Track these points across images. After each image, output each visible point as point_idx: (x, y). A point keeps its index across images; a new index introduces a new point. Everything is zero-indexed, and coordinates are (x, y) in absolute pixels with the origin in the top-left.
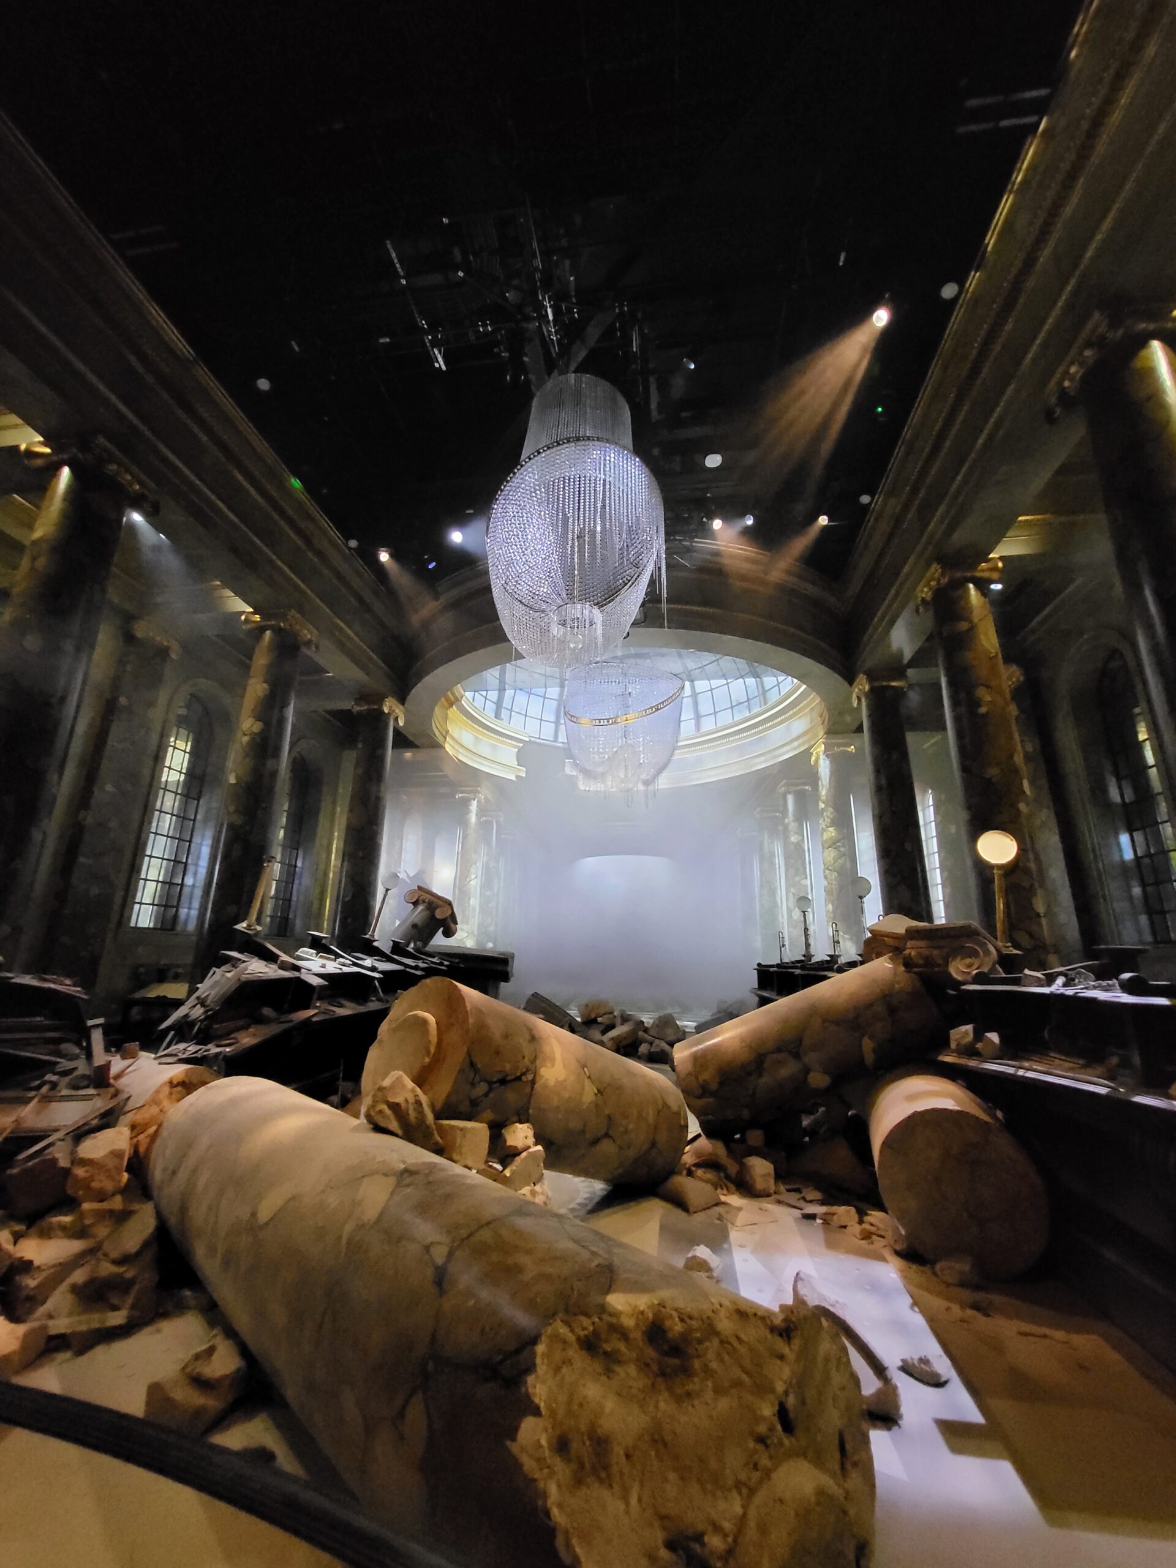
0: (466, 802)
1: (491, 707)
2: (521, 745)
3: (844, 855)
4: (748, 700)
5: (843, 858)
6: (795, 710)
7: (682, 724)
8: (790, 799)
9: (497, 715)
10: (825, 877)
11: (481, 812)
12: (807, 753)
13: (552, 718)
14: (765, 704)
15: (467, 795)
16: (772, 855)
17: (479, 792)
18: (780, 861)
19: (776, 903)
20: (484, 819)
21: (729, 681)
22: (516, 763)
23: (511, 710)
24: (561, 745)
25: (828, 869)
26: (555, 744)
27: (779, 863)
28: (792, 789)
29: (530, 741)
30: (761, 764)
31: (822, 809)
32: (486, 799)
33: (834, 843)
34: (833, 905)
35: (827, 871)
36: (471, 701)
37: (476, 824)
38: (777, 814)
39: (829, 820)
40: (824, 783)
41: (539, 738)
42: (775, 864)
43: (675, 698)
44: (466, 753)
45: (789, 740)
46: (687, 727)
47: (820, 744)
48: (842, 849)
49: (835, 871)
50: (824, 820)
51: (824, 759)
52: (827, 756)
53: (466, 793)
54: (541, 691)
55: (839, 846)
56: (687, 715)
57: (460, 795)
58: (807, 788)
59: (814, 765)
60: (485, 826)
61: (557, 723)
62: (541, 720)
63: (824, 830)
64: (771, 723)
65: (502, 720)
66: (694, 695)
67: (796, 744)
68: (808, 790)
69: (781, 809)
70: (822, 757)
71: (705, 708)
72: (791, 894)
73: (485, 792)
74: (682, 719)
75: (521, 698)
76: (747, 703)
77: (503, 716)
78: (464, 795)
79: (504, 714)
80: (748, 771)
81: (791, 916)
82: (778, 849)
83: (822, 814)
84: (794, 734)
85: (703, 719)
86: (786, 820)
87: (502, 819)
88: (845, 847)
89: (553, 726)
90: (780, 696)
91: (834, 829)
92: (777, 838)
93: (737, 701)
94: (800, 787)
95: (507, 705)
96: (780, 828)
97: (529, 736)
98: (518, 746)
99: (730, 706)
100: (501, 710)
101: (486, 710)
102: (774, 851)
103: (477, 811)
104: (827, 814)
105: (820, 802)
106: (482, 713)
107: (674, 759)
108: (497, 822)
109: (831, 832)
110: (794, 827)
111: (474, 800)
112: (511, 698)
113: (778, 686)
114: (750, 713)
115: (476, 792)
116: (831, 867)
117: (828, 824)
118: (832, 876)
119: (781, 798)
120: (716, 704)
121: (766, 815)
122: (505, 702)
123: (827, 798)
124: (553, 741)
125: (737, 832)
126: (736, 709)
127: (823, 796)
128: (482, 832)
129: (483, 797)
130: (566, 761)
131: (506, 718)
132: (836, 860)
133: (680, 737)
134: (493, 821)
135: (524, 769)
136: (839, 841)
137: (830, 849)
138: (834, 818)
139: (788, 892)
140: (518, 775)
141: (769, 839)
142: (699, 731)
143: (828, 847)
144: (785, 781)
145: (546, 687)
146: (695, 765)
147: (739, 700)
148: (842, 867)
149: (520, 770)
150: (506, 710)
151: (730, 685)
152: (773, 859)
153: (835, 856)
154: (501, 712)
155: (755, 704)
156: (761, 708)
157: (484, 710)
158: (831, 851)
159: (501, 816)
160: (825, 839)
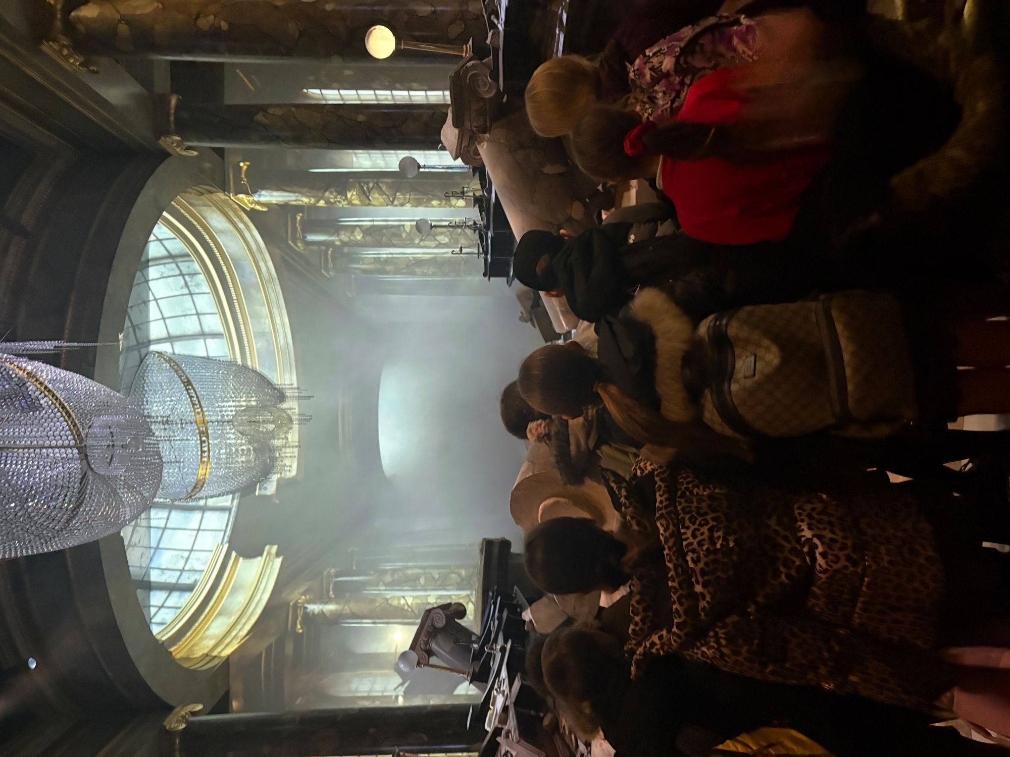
0: (310, 620)
1: (175, 599)
2: (234, 554)
3: (377, 183)
4: (182, 275)
5: (381, 185)
6: (195, 223)
7: (211, 355)
8: (311, 238)
9: (189, 588)
10: (402, 205)
11: (323, 598)
12: (253, 214)
13: (197, 515)
14: (190, 256)
15: (300, 618)
16: (377, 260)
17: (297, 602)
18: (385, 253)
19: (430, 260)
20: (331, 593)
21: (151, 298)
22: (259, 558)
23: (183, 570)
24: (236, 502)
25: (393, 202)
26: (234, 509)
28: (299, 233)
29: (230, 542)
30: (268, 266)
31: (326, 203)
32: (304, 593)
33: (364, 193)
34: (432, 200)
35: (396, 202)
36: (164, 626)
37: (337, 603)
38: (330, 252)
39: (339, 197)
40: (293, 198)
41: (225, 531)
42: (388, 258)
43: (174, 363)
44: (239, 627)
45: (235, 233)
46: (216, 349)
47: (239, 199)
48: (371, 185)
49: (395, 194)
50: (339, 202)
51: (260, 195)
52: (255, 192)
53: (297, 618)
54: (155, 535)
55: (368, 188)
56: (199, 349)
57: (299, 626)
58: (299, 218)
59: (267, 207)
60: (341, 592)
61: (204, 509)
62: (198, 530)
63: (350, 203)
64: (216, 251)
65: (196, 582)
66: (170, 339)
67: (241, 226)
68: (302, 217)
69: (324, 248)
70: (256, 198)
71: (191, 326)
72: (422, 244)
73: (297, 596)
74: (205, 355)
75: (164, 559)
76: (187, 277)
77: (190, 581)
78: (298, 621)
79: (186, 580)
80: (277, 281)
81: (444, 244)
82: (371, 253)
83: (332, 203)
84: (231, 228)
85: (206, 330)
86: (338, 243)
87: (333, 570)
88: (369, 182)
89: (208, 514)
90: (175, 238)
91: (349, 191)
92: (358, 254)
93: (182, 288)
94: (298, 225)
95: (173, 576)
96: (346, 250)
97: (222, 544)
98: (236, 556)
99: (189, 297)
100: (181, 584)
101: (179, 605)
102: (374, 258)
103: (321, 603)
104: (332, 198)
105: (317, 205)
106: (184, 611)
107: (258, 369)
108: (336, 577)
109: (352, 195)
110: (345, 235)
111: (306, 608)
112: (163, 573)
113: (163, 242)
114: (200, 274)
115: (296, 606)
116: (391, 199)
117: (344, 198)
118: (400, 198)
119: (312, 247)
120: (184, 313)
121: (330, 265)
122: (169, 581)
123: (313, 197)
124: (230, 513)
125: (351, 296)
126: (193, 289)
127: (311, 200)
128: (348, 595)
129: (303, 597)
130: (257, 493)
131: (194, 575)
132: (382, 193)
133: (229, 359)
134: (335, 582)
135: (267, 548)
136: (362, 188)
137: (370, 198)
138: (336, 191)
139: (419, 247)
140: (275, 556)
141: (358, 263)
142: (222, 335)
143: (369, 200)
144: (290, 242)
145: (150, 527)
146: (267, 341)
147: (181, 286)
148: (389, 186)
149: (269, 553)
150: (182, 577)
151: (157, 297)
152: (382, 259)
153: (378, 193)
154: (185, 584)
155: (188, 267)
156: (193, 261)
157: (179, 608)
158: (372, 198)
159: (329, 572)
160: (360, 203)
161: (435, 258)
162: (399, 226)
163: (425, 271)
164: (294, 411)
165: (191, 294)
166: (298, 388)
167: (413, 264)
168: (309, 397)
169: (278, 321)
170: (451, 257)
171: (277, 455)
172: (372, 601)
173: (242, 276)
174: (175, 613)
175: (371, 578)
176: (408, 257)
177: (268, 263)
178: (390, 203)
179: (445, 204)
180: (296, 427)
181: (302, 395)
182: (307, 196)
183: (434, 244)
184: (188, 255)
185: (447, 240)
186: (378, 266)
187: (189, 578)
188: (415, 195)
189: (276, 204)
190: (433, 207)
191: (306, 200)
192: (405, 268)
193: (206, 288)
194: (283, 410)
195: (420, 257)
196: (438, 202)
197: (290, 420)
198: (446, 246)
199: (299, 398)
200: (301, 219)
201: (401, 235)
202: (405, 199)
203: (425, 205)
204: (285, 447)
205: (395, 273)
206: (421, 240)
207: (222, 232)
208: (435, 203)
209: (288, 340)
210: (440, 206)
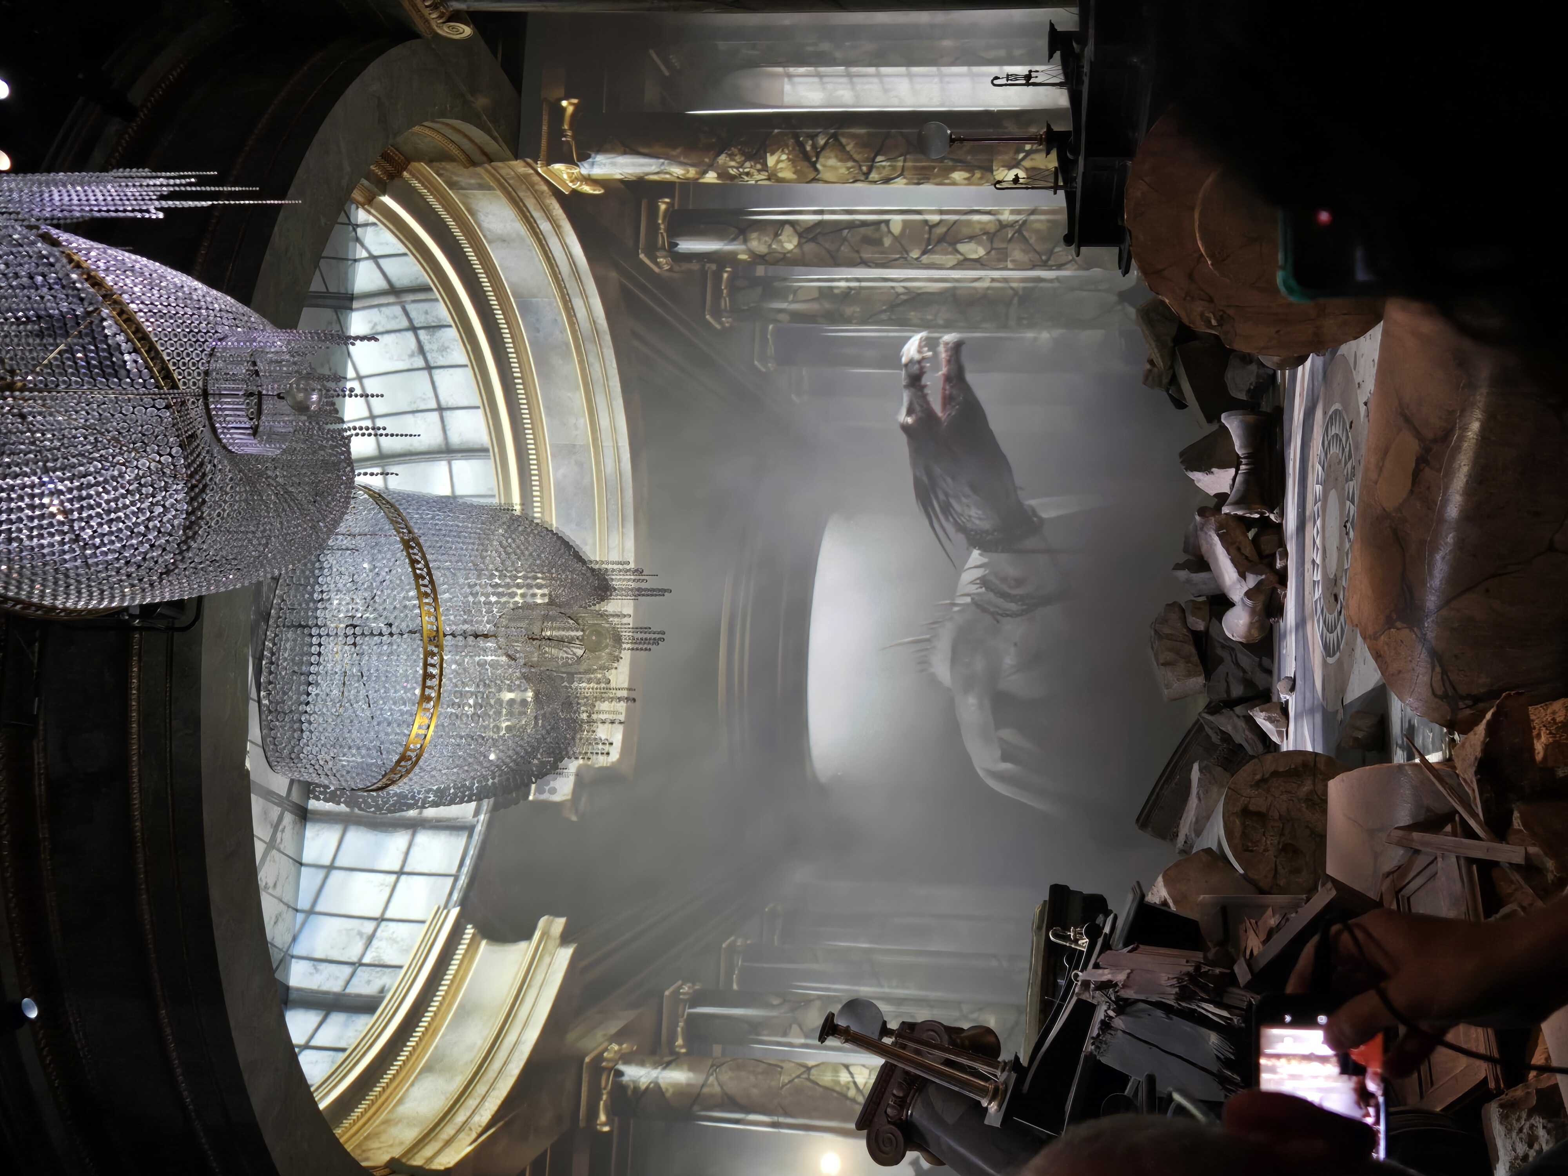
0: (628, 1103)
1: (335, 1030)
2: (470, 930)
3: (835, 136)
4: (414, 329)
5: (844, 141)
6: (451, 223)
7: (459, 492)
8: (687, 245)
10: (887, 181)
11: (658, 1052)
12: (572, 203)
13: (398, 841)
14: (430, 289)
15: (605, 1097)
16: (826, 294)
17: (599, 1058)
18: (843, 278)
19: (943, 293)
20: (680, 1042)
21: (351, 373)
22: (523, 945)
23: (358, 964)
24: (483, 816)
25: (867, 174)
26: (478, 833)
27: (847, 280)
28: (662, 238)
29: (463, 903)
30: (592, 305)
31: (720, 176)
32: (619, 1037)
33: (806, 157)
34: (954, 169)
35: (874, 176)
37: (691, 1069)
38: (725, 275)
39: (747, 164)
40: (654, 169)
41: (456, 878)
42: (850, 288)
44: (472, 1103)
45: (531, 240)
46: (471, 480)
47: (552, 173)
48: (821, 141)
49: (873, 160)
50: (747, 174)
51: (593, 164)
52: (584, 157)
53: (598, 1099)
54: (309, 880)
55: (814, 146)
56: (436, 480)
57: (603, 1117)
58: (663, 207)
59: (603, 187)
60: (702, 1041)
61: (415, 826)
62: (400, 873)
63: (772, 176)
64: (484, 279)
65: (382, 991)
67: (545, 226)
68: (669, 206)
69: (714, 267)
70: (585, 169)
72: (925, 259)
73: (600, 1041)
75: (323, 937)
76: (422, 334)
77: (370, 991)
78: (602, 1105)
79: (363, 985)
80: (608, 338)
82: (812, 279)
83: (733, 177)
84: (520, 228)
85: (455, 439)
86: (743, 257)
87: (686, 989)
88: (817, 135)
89: (424, 838)
90: (405, 254)
91: (772, 154)
92: (785, 279)
93: (412, 355)
94: (660, 221)
95: (337, 978)
96: (760, 271)
97: (446, 907)
98: (472, 939)
99: (425, 373)
100: (349, 995)
101: (342, 1045)
102: (820, 288)
103: (655, 1065)
104: (732, 167)
105: (701, 181)
106: (351, 1056)
107: (554, 523)
108: (693, 1006)
109: (778, 161)
110: (759, 240)
111: (620, 1074)
112: (316, 968)
113: (381, 261)
114: (450, 326)
115: (597, 1067)
116: (864, 169)
117: (759, 166)
118: (884, 167)
119: (685, 266)
120: (414, 407)
121: (725, 303)
122: (325, 988)
123: (693, 165)
124: (470, 836)
125: (763, 370)
126: (435, 358)
127: (688, 172)
128: (717, 1049)
129: (616, 1047)
130: (531, 798)
131: (380, 978)
132: (846, 156)
133: (495, 501)
134: (689, 1015)
135: (542, 922)
136: (801, 145)
137: (819, 166)
138: (743, 153)
139: (917, 264)
140: (558, 941)
141: (784, 298)
142: (486, 450)
143: (816, 170)
144: (642, 256)
145: (301, 864)
146: (580, 464)
147: (409, 352)
148: (863, 143)
149: (545, 934)
150: (354, 981)
151: (363, 372)
152: (836, 291)
153: (836, 157)
154: (359, 996)
155: (426, 313)
156: (437, 300)
157: (343, 1050)
158: (824, 166)
159: (676, 992)
160: (794, 177)
161: (954, 288)
162: (878, 223)
163: (929, 317)
164: (625, 620)
165: (429, 368)
166: (638, 571)
167: (905, 302)
168: (662, 592)
169: (604, 422)
170: (988, 288)
171: (584, 716)
172: (773, 1069)
173: (534, 329)
174: (333, 1062)
175: (774, 1013)
176: (893, 288)
177: (591, 301)
178: (862, 178)
179: (981, 178)
180: (626, 655)
181: (643, 585)
182: (681, 164)
183: (951, 260)
184: (427, 289)
185: (981, 252)
186: (827, 305)
187: (369, 982)
188: (916, 161)
189: (621, 181)
190: (954, 184)
191: (677, 171)
192: (885, 311)
193: (459, 354)
194: (603, 615)
195: (920, 288)
196: (967, 175)
197: (618, 640)
198: (978, 263)
199: (638, 593)
200: (667, 210)
201: (878, 242)
202: (894, 168)
203: (938, 180)
204: (602, 699)
205: (864, 322)
206: (924, 253)
207: (503, 240)
208: (958, 176)
209: (622, 465)
210: (969, 181)
